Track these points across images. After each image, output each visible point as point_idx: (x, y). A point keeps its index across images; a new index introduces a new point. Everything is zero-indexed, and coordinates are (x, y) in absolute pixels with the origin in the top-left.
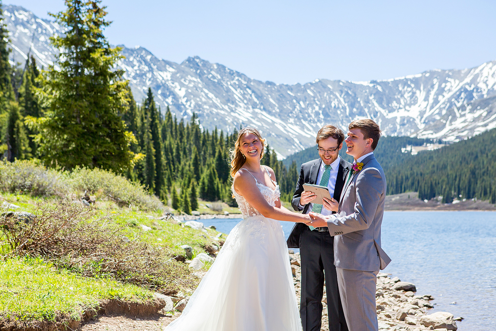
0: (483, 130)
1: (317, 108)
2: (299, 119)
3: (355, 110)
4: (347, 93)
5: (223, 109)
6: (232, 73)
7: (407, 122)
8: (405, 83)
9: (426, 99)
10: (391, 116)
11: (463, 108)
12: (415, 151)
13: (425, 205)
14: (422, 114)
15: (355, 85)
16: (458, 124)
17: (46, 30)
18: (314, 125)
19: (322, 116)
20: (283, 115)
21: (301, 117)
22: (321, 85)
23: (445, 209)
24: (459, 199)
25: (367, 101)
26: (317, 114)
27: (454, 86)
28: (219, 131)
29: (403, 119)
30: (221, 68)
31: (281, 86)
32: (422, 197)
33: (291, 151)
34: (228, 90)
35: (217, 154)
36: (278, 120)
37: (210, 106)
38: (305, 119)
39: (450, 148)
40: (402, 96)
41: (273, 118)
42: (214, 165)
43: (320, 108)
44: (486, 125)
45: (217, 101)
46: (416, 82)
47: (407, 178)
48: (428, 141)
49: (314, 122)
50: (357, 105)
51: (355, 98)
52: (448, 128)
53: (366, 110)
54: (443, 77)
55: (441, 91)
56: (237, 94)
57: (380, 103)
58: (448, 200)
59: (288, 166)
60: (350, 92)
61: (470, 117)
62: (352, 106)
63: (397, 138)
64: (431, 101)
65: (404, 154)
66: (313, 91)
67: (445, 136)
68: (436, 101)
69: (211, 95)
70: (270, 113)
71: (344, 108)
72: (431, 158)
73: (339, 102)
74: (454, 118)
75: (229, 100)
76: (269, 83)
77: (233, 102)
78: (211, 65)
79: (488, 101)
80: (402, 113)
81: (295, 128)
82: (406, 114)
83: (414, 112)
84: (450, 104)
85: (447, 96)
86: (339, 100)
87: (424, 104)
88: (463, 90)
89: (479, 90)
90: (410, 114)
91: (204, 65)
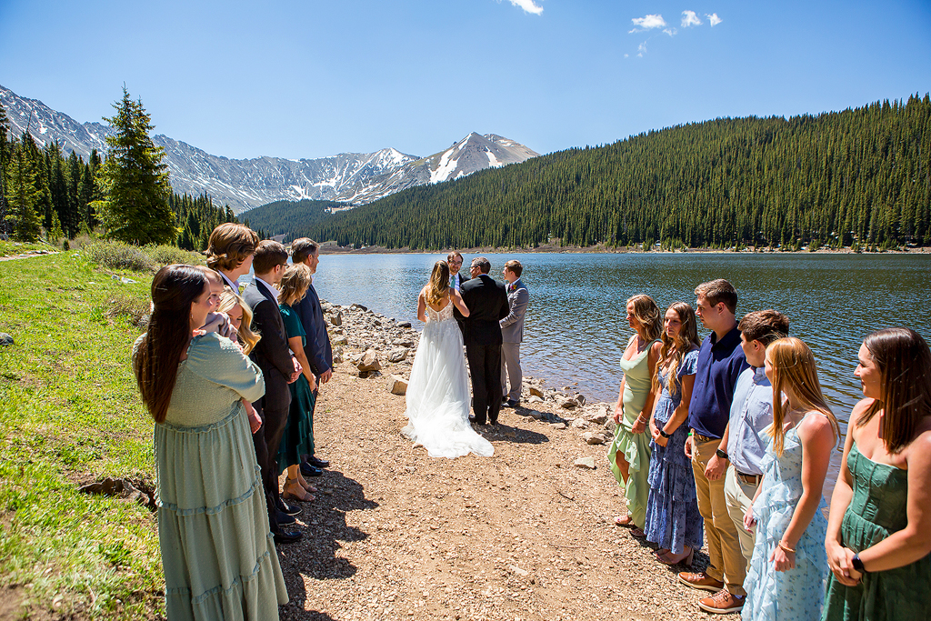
0: (380, 197)
2: (247, 186)
3: (289, 180)
4: (283, 168)
5: (186, 178)
6: (192, 149)
7: (327, 190)
8: (326, 161)
9: (341, 174)
10: (316, 185)
11: (366, 181)
12: (334, 211)
13: (343, 250)
14: (338, 184)
15: (289, 162)
16: (363, 192)
17: (25, 106)
18: (258, 191)
20: (233, 183)
21: (249, 185)
22: (264, 161)
23: (356, 253)
24: (365, 245)
25: (298, 174)
26: (261, 182)
27: (360, 164)
28: (188, 196)
29: (325, 188)
30: (183, 144)
31: (232, 160)
32: (340, 244)
34: (190, 163)
35: (188, 215)
36: (230, 187)
37: (176, 175)
38: (252, 186)
39: (357, 210)
40: (324, 171)
41: (226, 185)
42: (186, 223)
44: (382, 194)
45: (181, 171)
46: (333, 160)
47: (329, 231)
48: (344, 204)
49: (259, 189)
50: (291, 177)
51: (289, 171)
52: (356, 195)
53: (298, 181)
54: (354, 158)
55: (351, 169)
56: (197, 166)
57: (308, 176)
58: (358, 246)
60: (285, 167)
61: (371, 187)
62: (287, 177)
63: (321, 201)
64: (344, 175)
65: (326, 213)
66: (257, 165)
67: (354, 201)
68: (348, 176)
69: (175, 166)
70: (224, 181)
71: (281, 179)
72: (345, 216)
74: (361, 188)
75: (191, 171)
76: (222, 158)
77: (194, 173)
78: (175, 142)
79: (383, 177)
80: (324, 183)
81: (244, 193)
82: (327, 184)
83: (332, 183)
84: (358, 178)
85: (355, 172)
86: (277, 173)
87: (339, 178)
88: (366, 168)
89: (377, 169)
90: (329, 184)
91: (169, 142)
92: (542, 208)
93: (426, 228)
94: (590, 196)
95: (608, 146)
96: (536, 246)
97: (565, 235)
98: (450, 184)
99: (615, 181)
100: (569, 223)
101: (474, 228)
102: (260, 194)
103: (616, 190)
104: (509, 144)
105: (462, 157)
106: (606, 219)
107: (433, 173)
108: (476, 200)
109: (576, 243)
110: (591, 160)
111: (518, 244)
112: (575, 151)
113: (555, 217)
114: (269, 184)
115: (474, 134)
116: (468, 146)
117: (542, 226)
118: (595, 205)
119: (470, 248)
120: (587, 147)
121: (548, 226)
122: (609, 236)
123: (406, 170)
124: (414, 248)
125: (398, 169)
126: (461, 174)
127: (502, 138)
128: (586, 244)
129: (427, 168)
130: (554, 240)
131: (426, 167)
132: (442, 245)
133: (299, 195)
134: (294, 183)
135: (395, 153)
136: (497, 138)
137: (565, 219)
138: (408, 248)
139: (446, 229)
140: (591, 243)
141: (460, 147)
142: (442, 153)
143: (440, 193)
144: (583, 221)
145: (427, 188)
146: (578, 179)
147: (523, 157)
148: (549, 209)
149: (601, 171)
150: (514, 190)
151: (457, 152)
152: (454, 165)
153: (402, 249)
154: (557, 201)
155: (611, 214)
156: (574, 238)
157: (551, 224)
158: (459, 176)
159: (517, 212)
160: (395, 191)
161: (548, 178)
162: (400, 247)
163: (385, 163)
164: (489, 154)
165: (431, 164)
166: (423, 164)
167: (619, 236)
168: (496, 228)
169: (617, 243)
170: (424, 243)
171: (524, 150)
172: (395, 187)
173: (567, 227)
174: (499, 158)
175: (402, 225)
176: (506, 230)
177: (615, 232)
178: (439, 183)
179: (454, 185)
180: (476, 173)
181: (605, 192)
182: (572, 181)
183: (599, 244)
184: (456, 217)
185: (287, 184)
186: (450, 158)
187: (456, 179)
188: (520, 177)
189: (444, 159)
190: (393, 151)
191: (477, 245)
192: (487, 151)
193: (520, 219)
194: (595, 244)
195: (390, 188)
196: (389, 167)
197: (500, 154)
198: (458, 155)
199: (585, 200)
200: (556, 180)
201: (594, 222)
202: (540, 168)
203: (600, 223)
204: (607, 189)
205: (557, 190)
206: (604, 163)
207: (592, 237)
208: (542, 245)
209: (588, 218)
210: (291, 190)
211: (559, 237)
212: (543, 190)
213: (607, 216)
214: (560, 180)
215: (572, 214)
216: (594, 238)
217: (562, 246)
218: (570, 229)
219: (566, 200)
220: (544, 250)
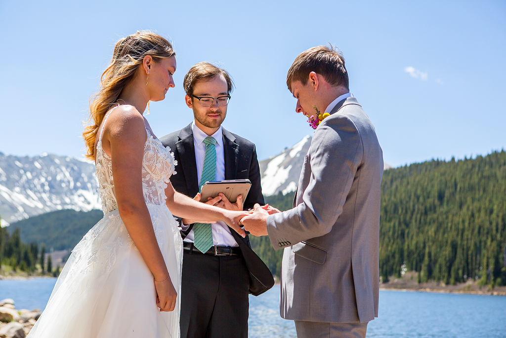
1: (43, 180)
2: (25, 189)
3: (79, 184)
4: (73, 169)
15: (81, 163)
18: (39, 195)
19: (47, 188)
21: (27, 186)
22: (49, 160)
25: (90, 178)
26: (43, 185)
33: (15, 218)
38: (31, 189)
43: (46, 180)
49: (39, 192)
50: (81, 180)
51: (80, 173)
53: (89, 185)
59: (10, 232)
60: (76, 168)
62: (76, 180)
71: (69, 182)
73: (65, 176)
86: (65, 175)
92: (394, 233)
94: (457, 219)
95: (480, 158)
96: (386, 281)
97: (424, 268)
99: (490, 201)
100: (430, 254)
102: (41, 199)
103: (491, 212)
105: (294, 167)
106: (478, 250)
109: (439, 279)
110: (458, 174)
112: (436, 164)
113: (411, 243)
114: (54, 188)
116: (302, 152)
117: (393, 256)
118: (463, 230)
120: (453, 159)
121: (402, 255)
122: (483, 272)
126: (291, 187)
128: (452, 280)
130: (409, 275)
133: (89, 203)
134: (84, 187)
137: (424, 247)
139: (269, 254)
140: (458, 280)
141: (293, 154)
144: (447, 251)
146: (441, 197)
148: (403, 235)
149: (472, 188)
151: (288, 159)
152: (284, 174)
154: (414, 225)
155: (486, 243)
156: (436, 272)
157: (406, 254)
158: (288, 189)
161: (402, 195)
167: (497, 273)
169: (495, 280)
173: (426, 258)
177: (491, 267)
181: (476, 215)
182: (433, 200)
183: (470, 282)
185: (76, 188)
186: (280, 165)
187: (285, 192)
194: (464, 282)
198: (289, 164)
199: (450, 225)
200: (413, 197)
201: (463, 254)
202: (392, 182)
203: (472, 254)
204: (479, 211)
205: (414, 210)
206: (475, 179)
207: (460, 272)
208: (393, 279)
209: (454, 247)
210: (79, 196)
211: (416, 270)
212: (396, 210)
213: (480, 246)
214: (418, 198)
215: (433, 242)
216: (463, 274)
217: (420, 282)
218: (430, 260)
219: (426, 223)
220: (395, 286)
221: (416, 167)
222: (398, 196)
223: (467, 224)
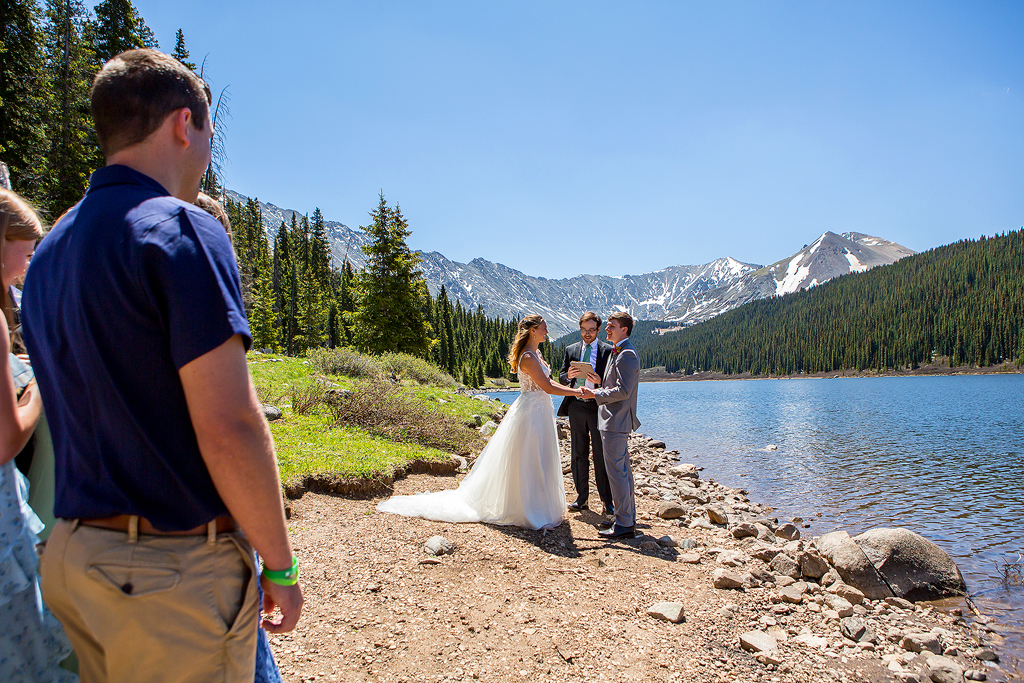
0: (716, 314)
1: (581, 299)
2: (567, 308)
3: (612, 300)
4: (606, 286)
5: (504, 301)
6: (510, 271)
7: (655, 308)
8: (653, 276)
9: (670, 290)
10: (642, 304)
11: (699, 297)
12: (662, 332)
13: (672, 377)
14: (667, 301)
15: (612, 279)
16: (696, 309)
19: (585, 305)
20: (554, 305)
21: (569, 307)
22: (584, 279)
23: (687, 379)
24: (698, 371)
25: (622, 293)
26: (581, 303)
27: (692, 278)
28: (501, 319)
29: (652, 306)
30: (501, 267)
31: (551, 281)
32: (669, 370)
33: (561, 335)
34: (507, 286)
36: (549, 309)
37: (493, 299)
38: (572, 308)
39: (690, 329)
40: (651, 288)
41: (545, 308)
43: (584, 299)
44: (718, 311)
46: (661, 275)
47: (656, 355)
48: (674, 324)
50: (614, 296)
51: (612, 289)
52: (688, 313)
53: (622, 300)
54: (685, 271)
55: (682, 283)
56: (514, 288)
57: (633, 293)
58: (689, 372)
59: (558, 347)
60: (608, 285)
61: (705, 303)
62: (610, 296)
63: (648, 322)
64: (674, 291)
65: (653, 335)
66: (577, 285)
67: (686, 319)
68: (678, 291)
69: (493, 289)
70: (542, 303)
71: (603, 298)
72: (675, 338)
74: (693, 305)
75: (509, 294)
76: (540, 278)
77: (511, 296)
78: (493, 265)
79: (719, 291)
80: (651, 301)
81: (564, 315)
82: (654, 302)
83: (661, 300)
84: (689, 293)
85: (687, 287)
86: (599, 292)
87: (668, 294)
88: (699, 282)
89: (712, 282)
90: (657, 302)
91: (487, 265)
92: (921, 319)
93: (770, 349)
94: (990, 300)
96: (916, 367)
97: (956, 351)
98: (801, 294)
100: (961, 337)
101: (831, 347)
104: (875, 243)
105: (815, 263)
107: (779, 284)
108: (833, 313)
109: (972, 362)
110: (989, 254)
111: (890, 365)
112: (965, 245)
113: (939, 329)
114: (590, 304)
115: (830, 234)
116: (821, 249)
117: (922, 342)
119: (827, 371)
120: (983, 238)
121: (931, 341)
123: (747, 282)
124: (757, 373)
125: (736, 281)
126: (814, 282)
127: (865, 236)
128: (987, 362)
129: (772, 278)
130: (940, 359)
131: (770, 277)
132: (791, 369)
134: (618, 303)
135: (732, 263)
136: (858, 236)
137: (955, 331)
138: (749, 373)
139: (795, 349)
140: (994, 361)
141: (812, 251)
142: (790, 260)
143: (788, 307)
144: (980, 333)
145: (771, 301)
146: (971, 279)
147: (893, 257)
148: (931, 320)
150: (882, 298)
151: (808, 256)
152: (804, 272)
153: (742, 374)
154: (943, 309)
156: (969, 355)
157: (935, 339)
158: (811, 285)
159: (887, 325)
160: (733, 307)
161: (928, 281)
162: (740, 372)
163: (721, 275)
164: (850, 257)
165: (776, 272)
166: (766, 273)
168: (860, 346)
170: (769, 366)
171: (895, 249)
172: (733, 302)
173: (958, 342)
174: (862, 260)
175: (742, 346)
176: (874, 348)
178: (786, 295)
179: (805, 296)
180: (833, 281)
181: (1011, 295)
182: (963, 282)
183: (1007, 362)
184: (809, 334)
185: (610, 303)
186: (799, 265)
187: (807, 289)
188: (890, 282)
189: (793, 265)
190: (731, 261)
191: (837, 367)
192: (846, 253)
193: (892, 334)
194: (1001, 362)
195: (728, 303)
196: (725, 279)
197: (863, 254)
198: (810, 261)
199: (982, 306)
200: (940, 282)
201: (997, 334)
202: (917, 269)
203: (1007, 334)
204: (1015, 289)
205: (942, 294)
206: (1009, 256)
207: (996, 352)
208: (923, 365)
209: (988, 329)
210: (614, 311)
211: (947, 355)
212: (923, 296)
213: (1017, 325)
214: (946, 283)
215: (965, 325)
216: (999, 355)
217: (951, 366)
218: (962, 344)
219: (956, 307)
220: (926, 372)
221: (942, 250)
222: (924, 281)
223: (1001, 304)
